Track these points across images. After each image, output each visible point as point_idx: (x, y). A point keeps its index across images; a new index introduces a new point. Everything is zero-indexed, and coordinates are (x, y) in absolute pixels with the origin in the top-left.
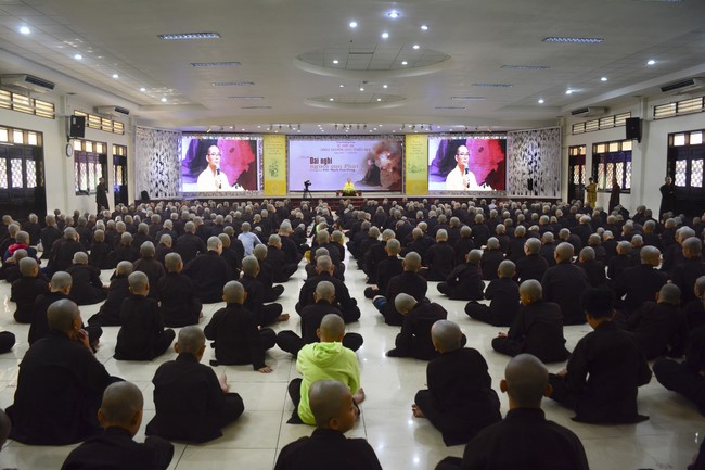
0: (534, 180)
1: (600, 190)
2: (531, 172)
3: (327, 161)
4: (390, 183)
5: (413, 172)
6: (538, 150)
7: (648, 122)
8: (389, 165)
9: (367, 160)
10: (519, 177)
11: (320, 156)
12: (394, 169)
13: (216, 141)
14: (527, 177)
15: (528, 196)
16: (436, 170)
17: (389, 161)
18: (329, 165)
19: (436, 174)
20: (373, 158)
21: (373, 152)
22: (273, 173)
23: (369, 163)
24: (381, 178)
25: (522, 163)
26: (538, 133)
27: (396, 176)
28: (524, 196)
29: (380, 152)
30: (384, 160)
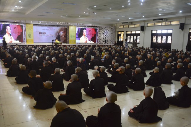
0: (107, 40)
1: (129, 43)
2: (106, 38)
3: (44, 33)
4: (63, 40)
5: (72, 37)
6: (108, 32)
7: (145, 27)
8: (63, 35)
9: (56, 33)
10: (102, 39)
11: (42, 31)
12: (64, 36)
13: (9, 25)
14: (105, 39)
15: (105, 44)
16: (77, 36)
17: (63, 34)
18: (45, 34)
19: (77, 38)
20: (58, 33)
21: (58, 31)
22: (29, 37)
23: (57, 34)
24: (61, 39)
25: (103, 35)
26: (108, 27)
27: (65, 38)
28: (103, 44)
29: (60, 31)
30: (62, 33)
